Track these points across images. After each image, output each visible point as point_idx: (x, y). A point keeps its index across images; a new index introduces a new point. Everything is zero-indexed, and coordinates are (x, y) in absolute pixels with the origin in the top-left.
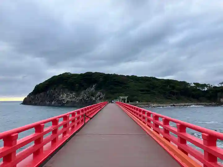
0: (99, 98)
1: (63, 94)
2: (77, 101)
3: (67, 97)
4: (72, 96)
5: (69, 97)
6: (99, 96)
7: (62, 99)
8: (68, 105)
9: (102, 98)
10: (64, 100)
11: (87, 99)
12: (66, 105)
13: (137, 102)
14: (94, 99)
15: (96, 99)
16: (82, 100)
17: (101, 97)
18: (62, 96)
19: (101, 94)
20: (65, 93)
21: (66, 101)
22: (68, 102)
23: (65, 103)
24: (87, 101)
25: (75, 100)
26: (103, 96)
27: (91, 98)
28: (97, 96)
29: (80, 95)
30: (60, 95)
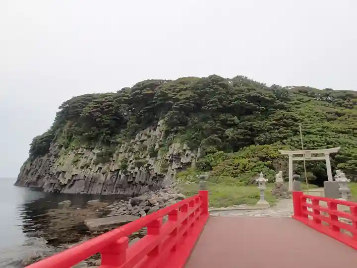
0: (175, 165)
1: (66, 154)
2: (103, 178)
4: (91, 159)
5: (80, 164)
6: (177, 157)
8: (71, 191)
9: (189, 164)
10: (64, 172)
11: (136, 169)
14: (157, 169)
15: (164, 168)
16: (118, 170)
17: (184, 160)
19: (185, 151)
20: (72, 149)
21: (68, 176)
22: (75, 181)
23: (65, 185)
24: (134, 176)
25: (97, 172)
26: (193, 155)
27: (147, 167)
28: (169, 157)
29: (115, 155)
30: (59, 156)
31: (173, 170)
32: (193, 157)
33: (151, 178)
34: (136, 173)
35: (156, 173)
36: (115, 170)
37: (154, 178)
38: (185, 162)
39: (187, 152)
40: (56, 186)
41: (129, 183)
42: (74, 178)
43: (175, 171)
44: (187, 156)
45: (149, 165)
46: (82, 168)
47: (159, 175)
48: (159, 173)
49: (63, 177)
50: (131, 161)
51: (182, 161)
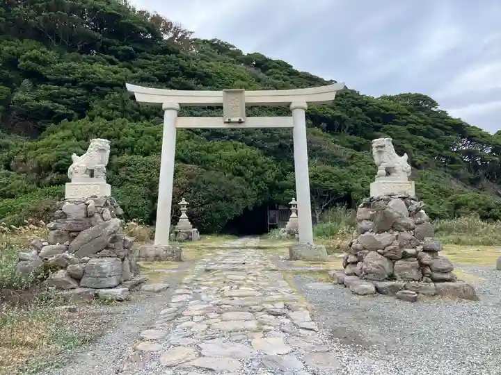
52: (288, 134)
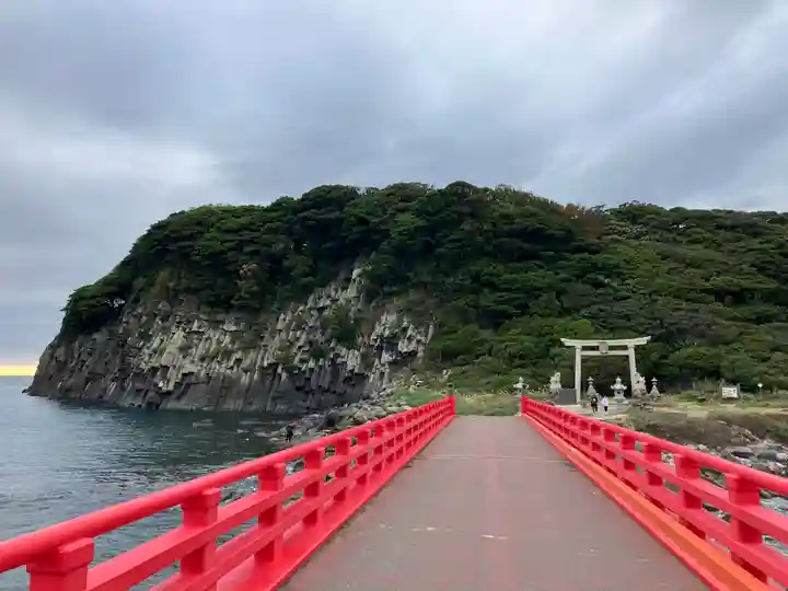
0: (386, 357)
1: (165, 330)
2: (245, 379)
3: (185, 350)
4: (219, 342)
5: (198, 352)
6: (390, 343)
7: (154, 362)
8: (183, 405)
9: (413, 354)
10: (166, 368)
11: (311, 364)
12: (171, 405)
13: (731, 391)
15: (367, 362)
16: (274, 366)
17: (403, 347)
18: (156, 343)
19: (405, 330)
20: (179, 323)
21: (174, 376)
22: (188, 385)
23: (169, 393)
24: (307, 375)
25: (232, 368)
26: (419, 337)
27: (332, 360)
28: (376, 340)
29: (267, 335)
30: (151, 336)
31: (383, 365)
32: (419, 342)
33: (342, 379)
34: (312, 370)
35: (352, 371)
36: (270, 365)
37: (347, 380)
38: (405, 350)
39: (409, 332)
40: (150, 394)
41: (298, 389)
42: (187, 381)
43: (387, 366)
44: (410, 339)
45: (337, 355)
46: (202, 359)
47: (356, 374)
48: (356, 371)
49: (164, 377)
50: (300, 347)
51: (400, 349)
52: (627, 356)
